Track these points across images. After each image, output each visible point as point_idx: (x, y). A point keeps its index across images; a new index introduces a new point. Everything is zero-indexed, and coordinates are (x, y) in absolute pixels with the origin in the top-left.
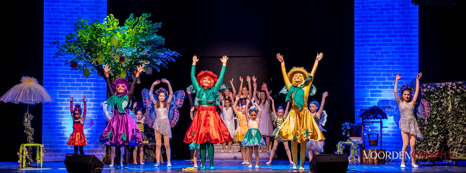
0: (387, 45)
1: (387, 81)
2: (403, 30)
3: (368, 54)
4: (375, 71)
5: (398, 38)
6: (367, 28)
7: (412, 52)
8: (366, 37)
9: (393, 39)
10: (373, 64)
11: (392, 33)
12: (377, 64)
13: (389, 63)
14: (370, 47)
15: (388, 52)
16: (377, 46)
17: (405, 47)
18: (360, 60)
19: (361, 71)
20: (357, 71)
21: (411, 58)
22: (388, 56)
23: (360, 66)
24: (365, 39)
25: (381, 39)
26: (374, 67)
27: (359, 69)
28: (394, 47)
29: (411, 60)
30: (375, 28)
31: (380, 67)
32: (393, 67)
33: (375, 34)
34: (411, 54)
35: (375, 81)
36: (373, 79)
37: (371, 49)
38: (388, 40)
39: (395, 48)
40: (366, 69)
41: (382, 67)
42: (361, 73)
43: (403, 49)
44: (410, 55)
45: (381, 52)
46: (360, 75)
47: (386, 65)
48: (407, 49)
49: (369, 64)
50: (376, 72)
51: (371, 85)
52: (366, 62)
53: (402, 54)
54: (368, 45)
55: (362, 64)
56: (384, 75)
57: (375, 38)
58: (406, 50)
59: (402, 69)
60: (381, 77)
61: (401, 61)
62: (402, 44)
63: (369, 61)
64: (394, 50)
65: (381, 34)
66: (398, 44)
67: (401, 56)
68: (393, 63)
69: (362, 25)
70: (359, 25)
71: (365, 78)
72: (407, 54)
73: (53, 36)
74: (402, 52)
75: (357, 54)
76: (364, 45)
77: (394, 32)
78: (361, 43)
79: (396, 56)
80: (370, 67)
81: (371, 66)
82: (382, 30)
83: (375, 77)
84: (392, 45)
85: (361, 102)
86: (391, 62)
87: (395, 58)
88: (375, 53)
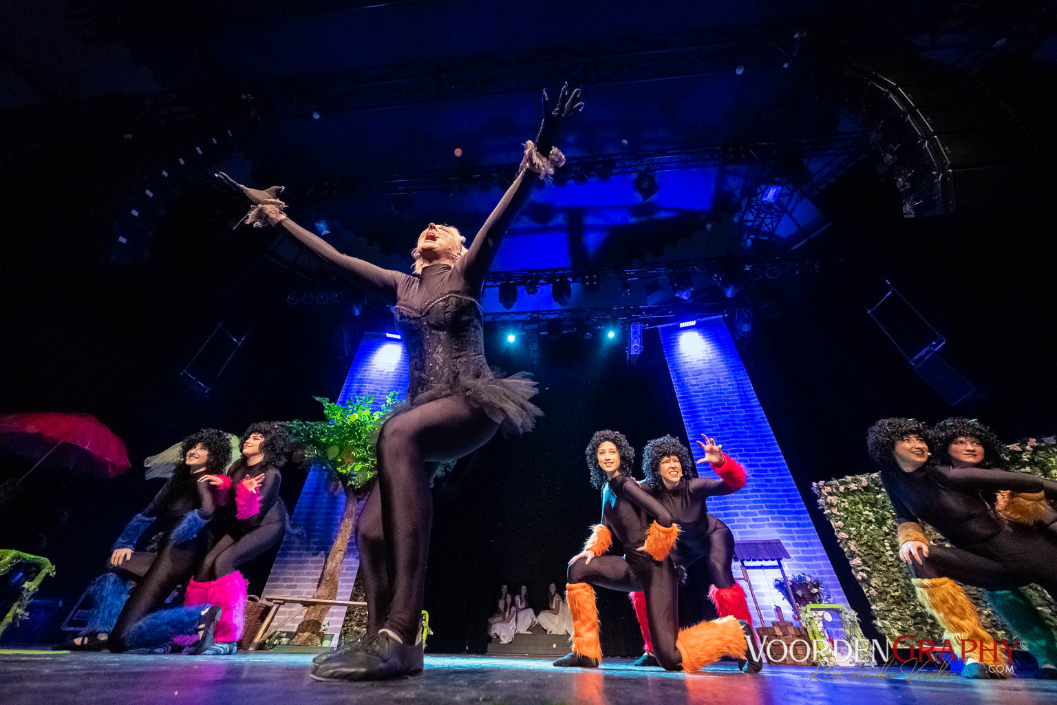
1: (759, 516)
2: (757, 448)
4: (736, 503)
5: (754, 458)
7: (783, 475)
13: (754, 491)
17: (768, 469)
19: (716, 504)
20: (710, 504)
29: (784, 486)
32: (761, 496)
34: (782, 477)
35: (740, 517)
36: (737, 515)
41: (745, 497)
43: (765, 471)
46: (714, 510)
47: (749, 494)
48: (772, 471)
51: (736, 523)
53: (766, 478)
56: (751, 508)
58: (770, 473)
59: (775, 499)
60: (748, 510)
61: (769, 488)
62: (763, 466)
64: (753, 473)
66: (757, 466)
68: (759, 491)
71: (725, 513)
77: (746, 451)
83: (739, 512)
86: (755, 488)
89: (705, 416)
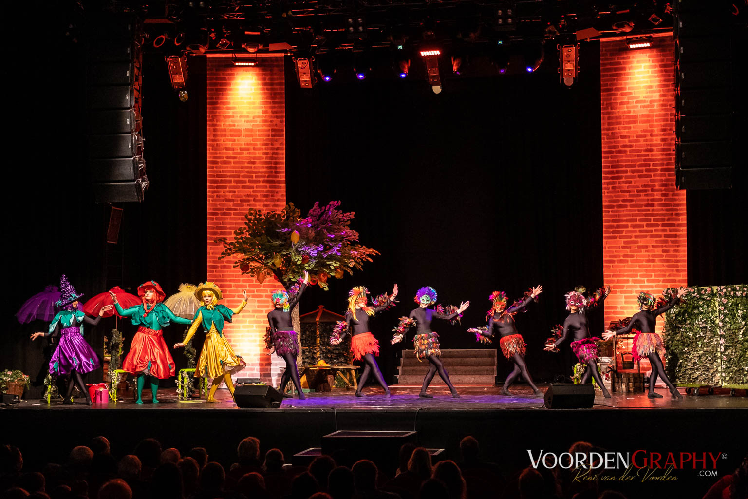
0: (646, 236)
1: (646, 284)
2: (666, 218)
3: (621, 249)
5: (660, 227)
6: (619, 216)
7: (678, 246)
8: (618, 226)
9: (653, 229)
10: (626, 261)
11: (652, 222)
12: (632, 261)
13: (648, 261)
14: (623, 240)
15: (646, 247)
16: (633, 239)
17: (669, 239)
18: (610, 256)
19: (612, 271)
21: (678, 254)
22: (646, 251)
23: (611, 265)
24: (617, 229)
25: (637, 229)
26: (628, 266)
27: (610, 268)
28: (655, 239)
29: (676, 256)
30: (629, 215)
31: (636, 266)
32: (654, 266)
33: (629, 224)
34: (677, 248)
35: (630, 284)
36: (628, 281)
37: (625, 242)
38: (647, 231)
39: (656, 241)
40: (618, 269)
41: (640, 266)
42: (612, 274)
43: (666, 242)
44: (675, 250)
45: (638, 247)
46: (610, 276)
47: (644, 263)
48: (672, 242)
49: (621, 261)
50: (631, 272)
51: (625, 289)
52: (618, 259)
53: (665, 248)
54: (620, 237)
55: (613, 262)
56: (642, 276)
57: (630, 229)
58: (670, 244)
59: (665, 268)
60: (639, 278)
61: (664, 258)
62: (665, 236)
63: (622, 258)
64: (654, 244)
65: (638, 223)
66: (660, 236)
67: (664, 251)
68: (653, 261)
69: (612, 211)
70: (608, 212)
71: (618, 280)
72: (672, 249)
73: (219, 231)
74: (666, 246)
75: (607, 249)
76: (615, 238)
77: (654, 220)
78: (611, 235)
79: (658, 251)
80: (624, 266)
81: (624, 264)
82: (638, 218)
83: (630, 279)
84: (652, 236)
85: (613, 311)
86: (651, 258)
87: (657, 253)
88: (630, 247)
89: (627, 177)
